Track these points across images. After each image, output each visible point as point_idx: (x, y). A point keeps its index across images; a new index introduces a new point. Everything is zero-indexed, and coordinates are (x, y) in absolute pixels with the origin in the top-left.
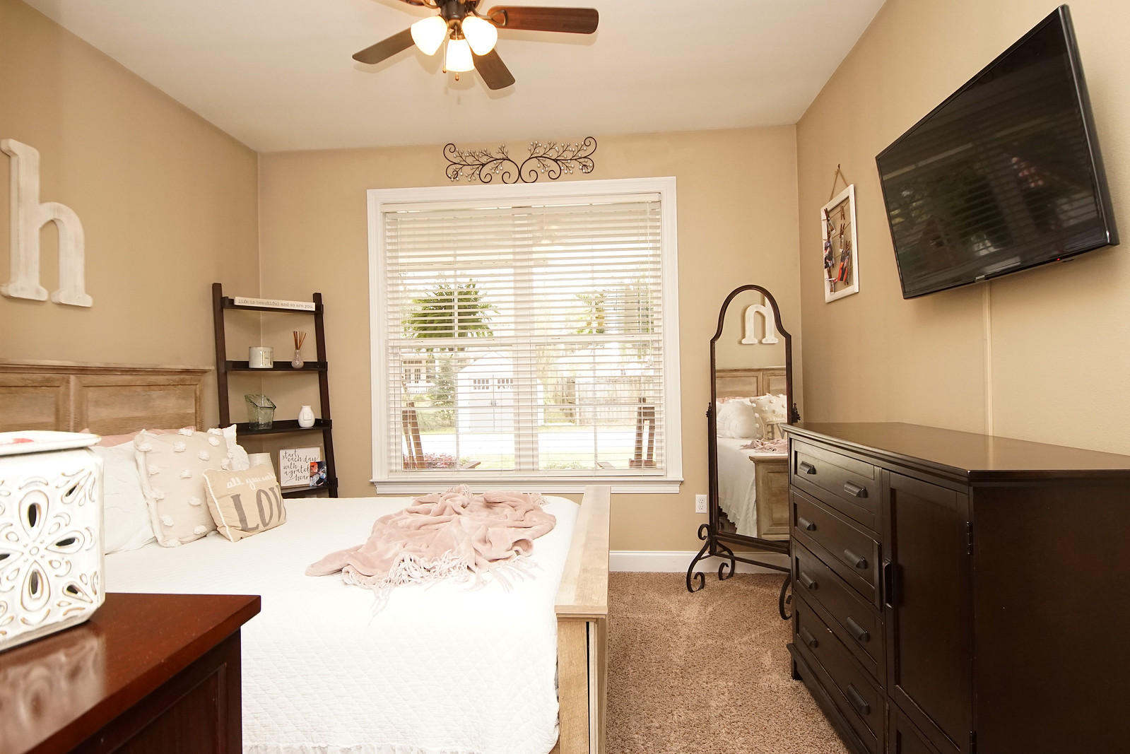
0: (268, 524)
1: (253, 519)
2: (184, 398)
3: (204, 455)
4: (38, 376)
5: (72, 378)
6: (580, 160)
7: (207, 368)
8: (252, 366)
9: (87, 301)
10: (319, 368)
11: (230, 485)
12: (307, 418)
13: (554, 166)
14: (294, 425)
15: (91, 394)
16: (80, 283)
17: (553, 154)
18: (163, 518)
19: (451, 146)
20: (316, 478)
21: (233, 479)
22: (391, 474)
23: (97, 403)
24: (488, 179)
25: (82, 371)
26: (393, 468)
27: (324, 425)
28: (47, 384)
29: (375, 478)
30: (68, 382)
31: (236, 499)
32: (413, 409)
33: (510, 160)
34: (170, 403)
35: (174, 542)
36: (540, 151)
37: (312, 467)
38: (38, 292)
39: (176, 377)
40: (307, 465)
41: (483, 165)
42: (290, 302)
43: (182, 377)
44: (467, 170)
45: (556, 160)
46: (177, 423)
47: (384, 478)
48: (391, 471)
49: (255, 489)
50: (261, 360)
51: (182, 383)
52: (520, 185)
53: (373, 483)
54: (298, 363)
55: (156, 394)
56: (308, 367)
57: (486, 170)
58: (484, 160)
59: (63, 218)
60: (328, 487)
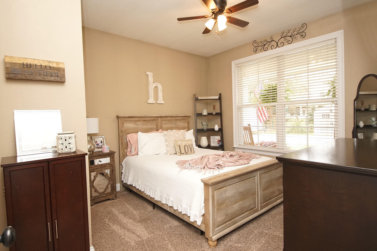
0: (187, 153)
1: (183, 151)
2: (185, 123)
3: (177, 136)
4: (153, 118)
5: (159, 118)
6: (300, 34)
7: (190, 115)
8: (203, 114)
9: (163, 102)
10: (220, 114)
11: (178, 143)
12: (217, 128)
13: (290, 39)
14: (213, 130)
15: (163, 122)
16: (162, 98)
17: (290, 34)
18: (167, 149)
19: (255, 41)
20: (219, 144)
21: (179, 142)
22: (240, 145)
23: (164, 124)
24: (266, 49)
25: (161, 117)
26: (240, 144)
27: (221, 130)
28: (154, 120)
29: (235, 146)
30: (158, 119)
31: (180, 146)
32: (249, 126)
33: (274, 41)
34: (181, 124)
35: (169, 154)
36: (285, 34)
37: (218, 141)
38: (153, 102)
39: (183, 118)
40: (217, 141)
41: (265, 45)
42: (212, 97)
43: (184, 118)
44: (260, 48)
45: (290, 36)
46: (183, 128)
47: (237, 146)
48: (239, 145)
49: (184, 145)
50: (205, 113)
51: (184, 119)
52: (278, 48)
53: (234, 148)
54: (214, 113)
55: (178, 122)
56: (217, 114)
57: (266, 46)
58: (265, 43)
59: (158, 86)
60: (221, 147)
